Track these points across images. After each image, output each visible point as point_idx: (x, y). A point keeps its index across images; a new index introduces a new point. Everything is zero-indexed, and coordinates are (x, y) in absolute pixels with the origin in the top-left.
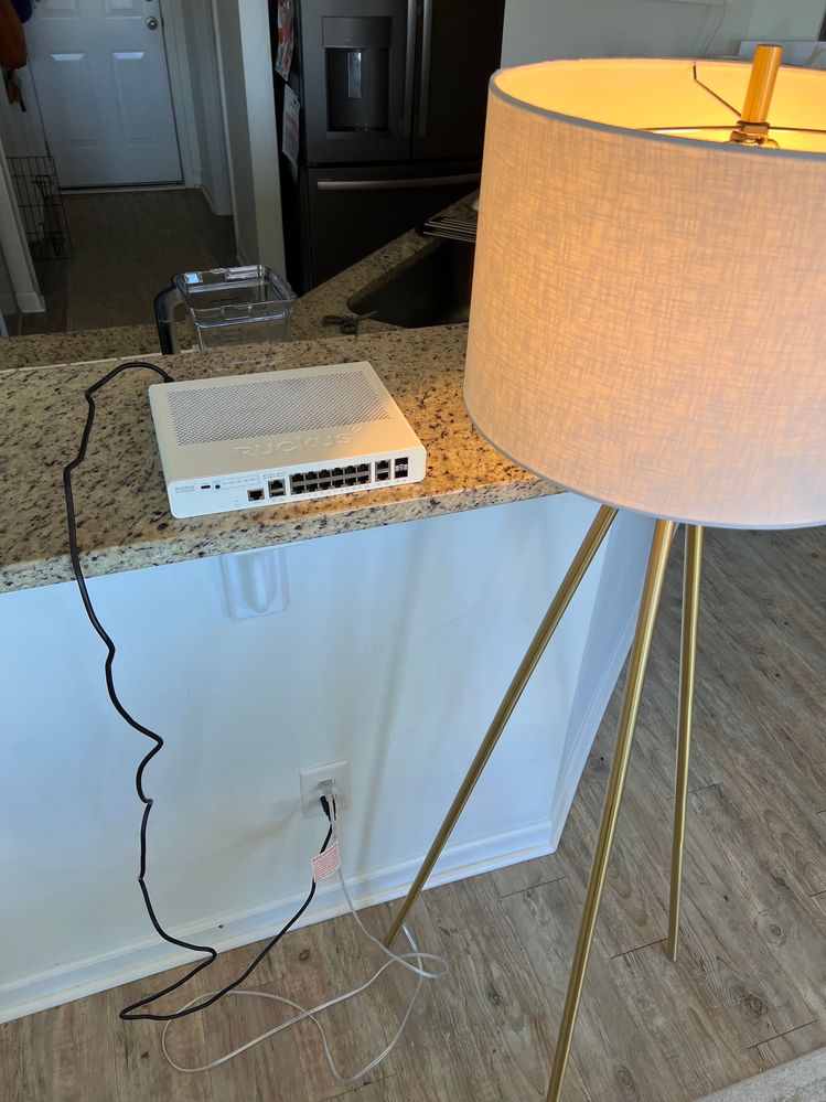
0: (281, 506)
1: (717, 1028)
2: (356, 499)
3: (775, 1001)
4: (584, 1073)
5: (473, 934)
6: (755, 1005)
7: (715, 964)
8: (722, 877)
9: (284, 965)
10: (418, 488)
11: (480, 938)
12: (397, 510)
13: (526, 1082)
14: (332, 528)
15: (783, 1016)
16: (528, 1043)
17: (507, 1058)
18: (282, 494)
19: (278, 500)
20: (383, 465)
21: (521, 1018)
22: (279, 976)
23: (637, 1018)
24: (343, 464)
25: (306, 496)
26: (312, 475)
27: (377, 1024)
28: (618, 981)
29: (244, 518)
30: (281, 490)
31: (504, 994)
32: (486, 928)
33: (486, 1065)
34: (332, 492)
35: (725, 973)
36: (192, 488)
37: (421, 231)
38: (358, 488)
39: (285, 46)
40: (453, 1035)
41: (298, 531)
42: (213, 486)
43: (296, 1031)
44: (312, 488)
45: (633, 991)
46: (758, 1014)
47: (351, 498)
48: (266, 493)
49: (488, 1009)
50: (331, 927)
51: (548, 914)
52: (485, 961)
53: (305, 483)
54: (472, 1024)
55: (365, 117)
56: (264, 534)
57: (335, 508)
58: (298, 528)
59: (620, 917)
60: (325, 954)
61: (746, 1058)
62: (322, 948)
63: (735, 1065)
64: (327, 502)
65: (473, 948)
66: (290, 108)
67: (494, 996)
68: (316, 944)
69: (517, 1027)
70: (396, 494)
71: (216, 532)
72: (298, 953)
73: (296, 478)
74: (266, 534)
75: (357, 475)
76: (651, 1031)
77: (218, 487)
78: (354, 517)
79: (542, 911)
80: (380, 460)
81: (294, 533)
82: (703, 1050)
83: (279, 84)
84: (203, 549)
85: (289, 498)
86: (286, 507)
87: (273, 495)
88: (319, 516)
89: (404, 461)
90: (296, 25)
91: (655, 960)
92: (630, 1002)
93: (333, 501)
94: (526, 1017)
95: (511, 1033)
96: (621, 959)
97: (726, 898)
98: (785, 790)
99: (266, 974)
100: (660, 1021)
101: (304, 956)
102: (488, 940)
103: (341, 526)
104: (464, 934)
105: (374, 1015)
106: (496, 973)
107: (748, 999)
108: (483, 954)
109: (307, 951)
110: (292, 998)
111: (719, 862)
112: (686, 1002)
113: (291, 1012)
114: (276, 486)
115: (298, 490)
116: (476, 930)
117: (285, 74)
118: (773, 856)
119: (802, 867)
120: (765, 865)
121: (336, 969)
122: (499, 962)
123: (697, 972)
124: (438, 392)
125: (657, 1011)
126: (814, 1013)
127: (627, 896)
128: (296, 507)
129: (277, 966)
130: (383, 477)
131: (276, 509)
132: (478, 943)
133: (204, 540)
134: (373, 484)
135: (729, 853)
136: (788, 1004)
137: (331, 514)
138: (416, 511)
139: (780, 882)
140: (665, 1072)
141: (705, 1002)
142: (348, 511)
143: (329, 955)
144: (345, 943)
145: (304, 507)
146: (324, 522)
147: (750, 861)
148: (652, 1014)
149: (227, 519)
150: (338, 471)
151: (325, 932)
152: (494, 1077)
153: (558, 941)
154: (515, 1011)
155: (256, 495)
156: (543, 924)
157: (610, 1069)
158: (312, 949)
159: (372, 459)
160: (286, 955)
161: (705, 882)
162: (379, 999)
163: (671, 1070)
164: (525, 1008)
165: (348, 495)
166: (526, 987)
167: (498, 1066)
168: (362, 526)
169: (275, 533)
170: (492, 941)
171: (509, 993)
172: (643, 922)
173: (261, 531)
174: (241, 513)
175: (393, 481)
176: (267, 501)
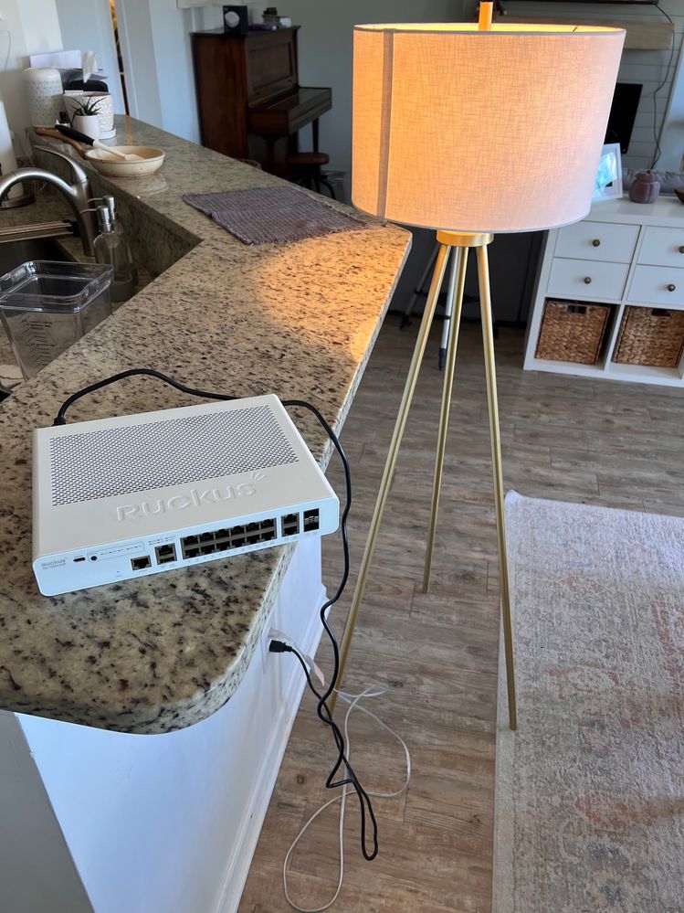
1: (471, 598)
3: (471, 569)
4: (462, 666)
5: (353, 674)
6: (468, 577)
7: (440, 578)
9: (298, 797)
11: (358, 671)
13: (452, 696)
15: (479, 570)
16: (431, 683)
22: (304, 803)
23: (447, 626)
27: (375, 756)
28: (424, 622)
31: (398, 678)
32: (354, 665)
35: (446, 577)
40: (406, 717)
43: (349, 809)
45: (432, 619)
46: (473, 579)
49: (402, 692)
50: (292, 753)
51: (367, 630)
52: (373, 677)
54: (406, 704)
59: (390, 599)
60: (309, 766)
61: (490, 597)
62: (303, 766)
63: (492, 603)
65: (361, 678)
67: (395, 684)
68: (296, 768)
69: (421, 683)
72: (295, 783)
76: (458, 625)
79: (362, 632)
82: (478, 611)
91: (422, 600)
92: (438, 624)
94: (418, 675)
95: (422, 688)
96: (412, 613)
97: (409, 551)
99: (297, 812)
100: (454, 618)
101: (300, 780)
105: (369, 755)
106: (384, 675)
107: (464, 577)
108: (368, 675)
109: (298, 777)
110: (325, 801)
111: (389, 541)
112: (451, 602)
113: (335, 807)
116: (352, 671)
118: (401, 520)
119: (413, 514)
120: (402, 526)
121: (323, 764)
122: (379, 670)
123: (439, 587)
125: (449, 616)
126: (484, 559)
127: (380, 589)
129: (295, 802)
132: (360, 674)
134: (280, 540)
136: (475, 565)
140: (480, 632)
141: (456, 594)
143: (311, 763)
144: (309, 749)
148: (449, 619)
151: (292, 758)
152: (441, 710)
153: (385, 635)
154: (412, 679)
156: (370, 635)
157: (465, 653)
158: (299, 772)
160: (292, 792)
161: (396, 554)
162: (360, 747)
163: (480, 629)
164: (412, 673)
166: (401, 665)
167: (437, 704)
170: (364, 666)
171: (398, 675)
172: (400, 592)
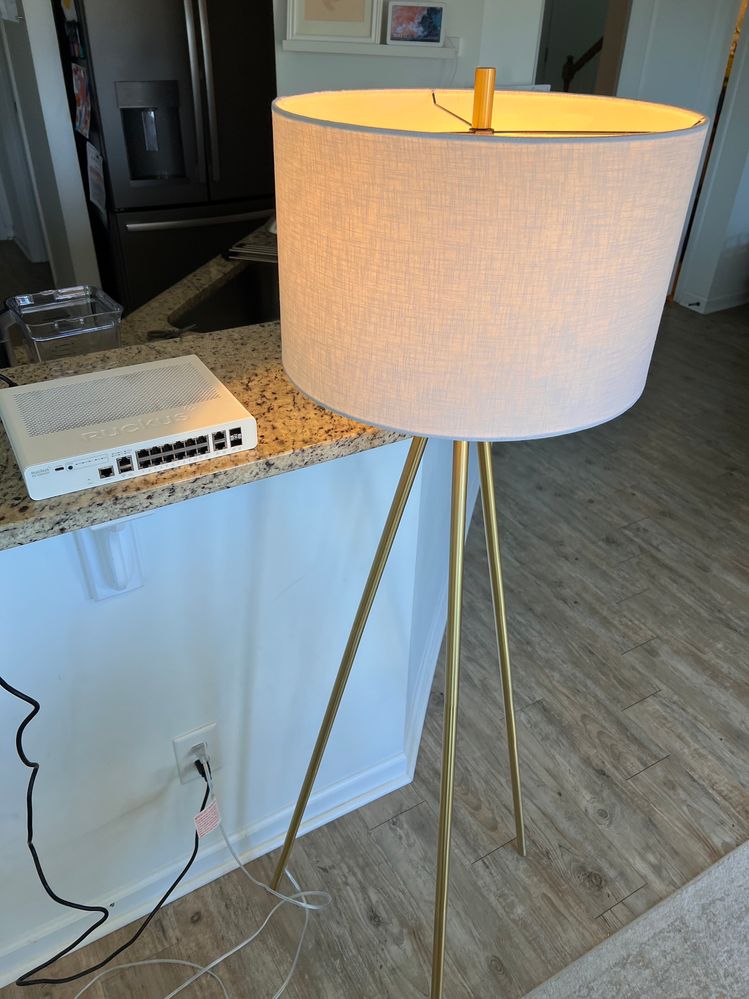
0: (132, 480)
1: (568, 906)
2: (199, 467)
3: (612, 873)
4: (462, 969)
5: (349, 867)
6: (596, 880)
7: (559, 852)
8: (554, 777)
9: (177, 930)
10: (253, 453)
11: (356, 870)
12: (237, 473)
13: (412, 988)
14: (180, 495)
15: (620, 884)
16: (409, 953)
17: (393, 971)
18: (130, 469)
19: (127, 475)
20: (219, 436)
21: (401, 932)
22: (174, 941)
23: (501, 911)
24: (183, 437)
25: (153, 470)
26: (156, 450)
27: (272, 966)
28: (480, 883)
29: (99, 493)
30: (129, 465)
31: (383, 914)
32: (360, 860)
33: (375, 981)
34: (176, 463)
35: (567, 858)
36: (46, 471)
37: (227, 256)
38: (199, 458)
39: (83, 109)
40: (342, 960)
41: (150, 500)
42: (66, 468)
43: (197, 988)
44: (158, 462)
45: (493, 889)
46: (600, 887)
47: (194, 468)
48: (116, 469)
49: (370, 931)
50: (218, 886)
51: (413, 837)
52: (363, 889)
53: (150, 457)
54: (358, 948)
55: (164, 168)
56: (118, 506)
57: (181, 476)
58: (149, 497)
59: (475, 828)
60: (215, 913)
61: (595, 927)
62: (212, 908)
63: (587, 935)
64: (173, 473)
65: (351, 879)
66: (93, 162)
67: (374, 918)
68: (205, 904)
69: (398, 941)
70: (235, 460)
71: (74, 508)
72: (190, 916)
73: (142, 453)
74: (120, 506)
75: (197, 447)
76: (514, 921)
77: (70, 468)
78: (199, 483)
79: (407, 835)
80: (216, 431)
81: (146, 503)
82: (559, 929)
83: (81, 142)
84: (63, 525)
85: (137, 473)
86: (136, 480)
87: (122, 471)
88: (167, 484)
89: (237, 431)
90: (91, 90)
91: (508, 858)
92: (493, 899)
93: (179, 471)
94: (405, 931)
95: (394, 948)
96: (480, 862)
97: (560, 794)
98: (595, 696)
99: (161, 942)
100: (520, 910)
101: (195, 918)
102: (363, 870)
103: (188, 492)
104: (341, 868)
105: (268, 958)
106: (374, 896)
107: (589, 876)
108: (360, 883)
109: (198, 913)
110: (189, 958)
111: (551, 766)
112: (539, 889)
113: (190, 972)
114: (124, 462)
115: (145, 465)
116: (352, 863)
117: (86, 132)
118: (592, 752)
119: (617, 758)
120: (587, 761)
121: (227, 923)
122: (375, 887)
123: (545, 861)
124: (260, 376)
125: (516, 901)
126: (644, 877)
127: (478, 808)
128: (145, 480)
129: (171, 933)
130: (220, 446)
131: (127, 483)
132: (354, 874)
133: (63, 517)
134: (213, 454)
135: (557, 756)
136: (622, 874)
137: (177, 482)
138: (254, 474)
139: (602, 773)
140: (530, 954)
141: (555, 886)
142: (193, 478)
143: (220, 913)
144: (233, 898)
145: (152, 479)
146: (172, 490)
147: (575, 760)
148: (512, 906)
149: (83, 497)
150: (179, 445)
151: (213, 892)
152: (384, 990)
153: (425, 859)
154: (395, 928)
155: (106, 473)
156: (410, 846)
157: (483, 959)
158: (203, 911)
159: (209, 431)
160: (178, 921)
161: (541, 784)
162: (271, 942)
163: (535, 950)
164: (403, 923)
165: (191, 465)
166: (401, 903)
167: (386, 980)
168: (208, 491)
169: (128, 504)
170: (367, 869)
171: (387, 912)
172: (494, 828)
173: (115, 504)
174: (95, 490)
175: (229, 450)
176: (117, 477)
